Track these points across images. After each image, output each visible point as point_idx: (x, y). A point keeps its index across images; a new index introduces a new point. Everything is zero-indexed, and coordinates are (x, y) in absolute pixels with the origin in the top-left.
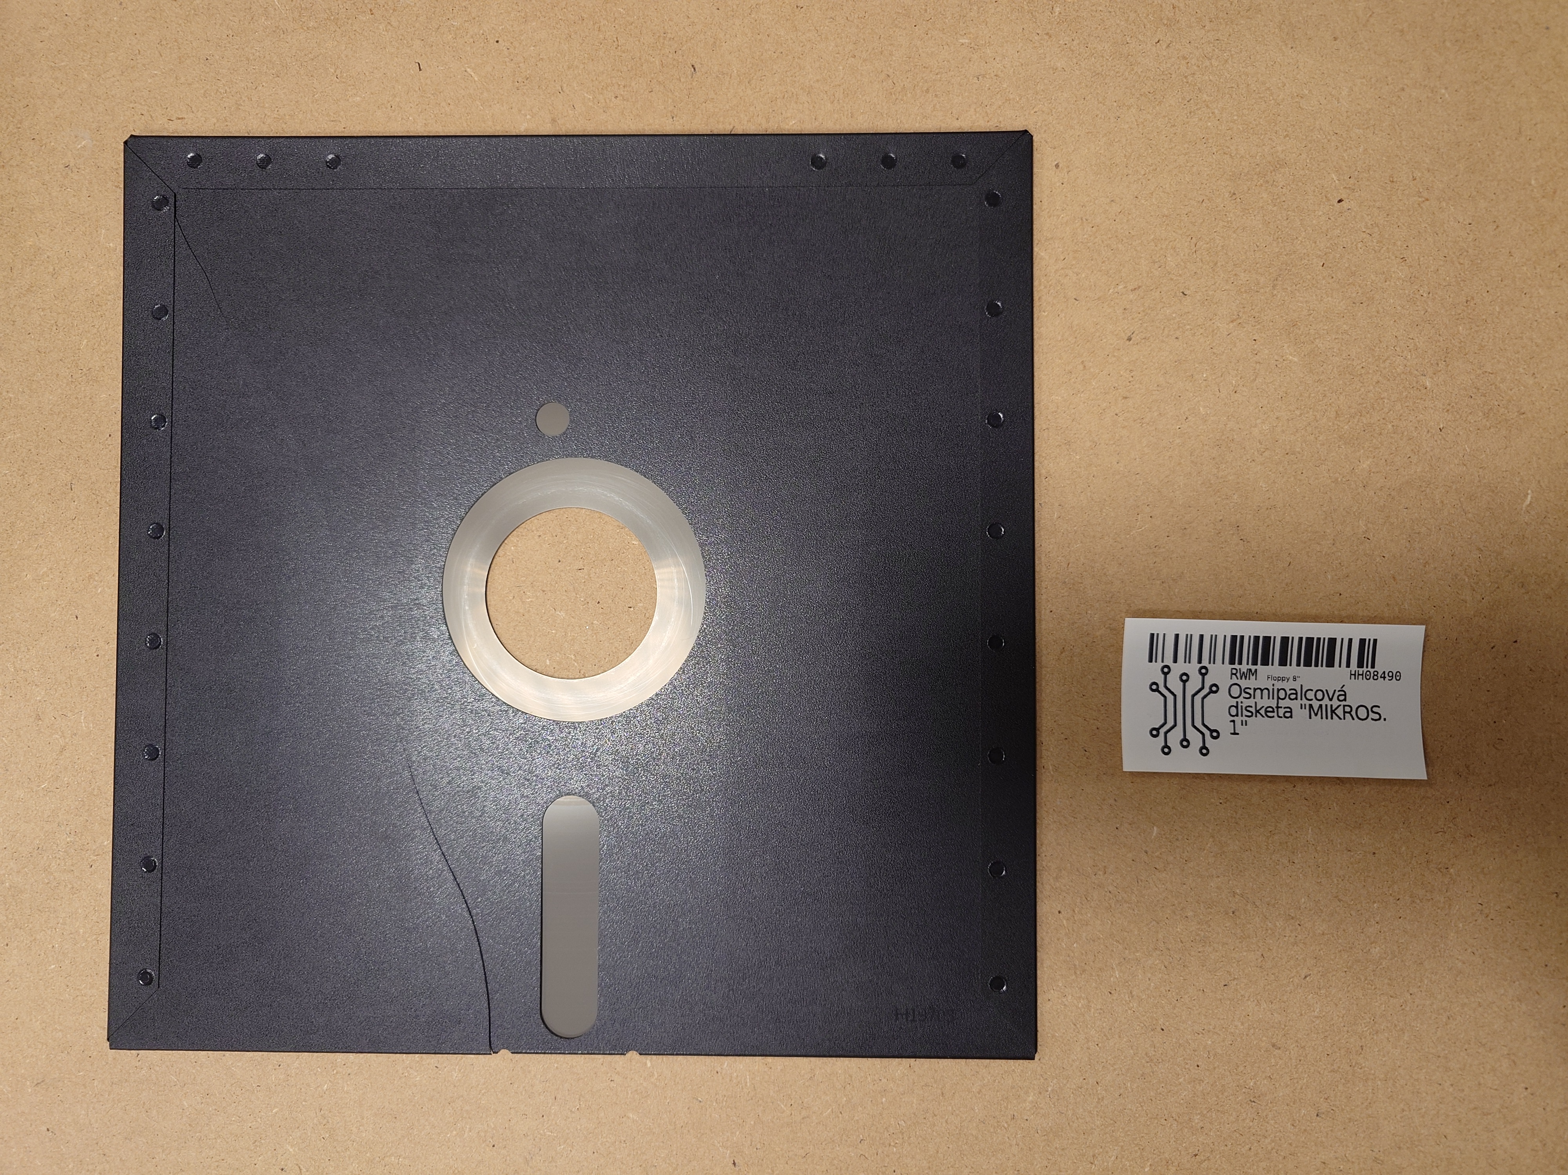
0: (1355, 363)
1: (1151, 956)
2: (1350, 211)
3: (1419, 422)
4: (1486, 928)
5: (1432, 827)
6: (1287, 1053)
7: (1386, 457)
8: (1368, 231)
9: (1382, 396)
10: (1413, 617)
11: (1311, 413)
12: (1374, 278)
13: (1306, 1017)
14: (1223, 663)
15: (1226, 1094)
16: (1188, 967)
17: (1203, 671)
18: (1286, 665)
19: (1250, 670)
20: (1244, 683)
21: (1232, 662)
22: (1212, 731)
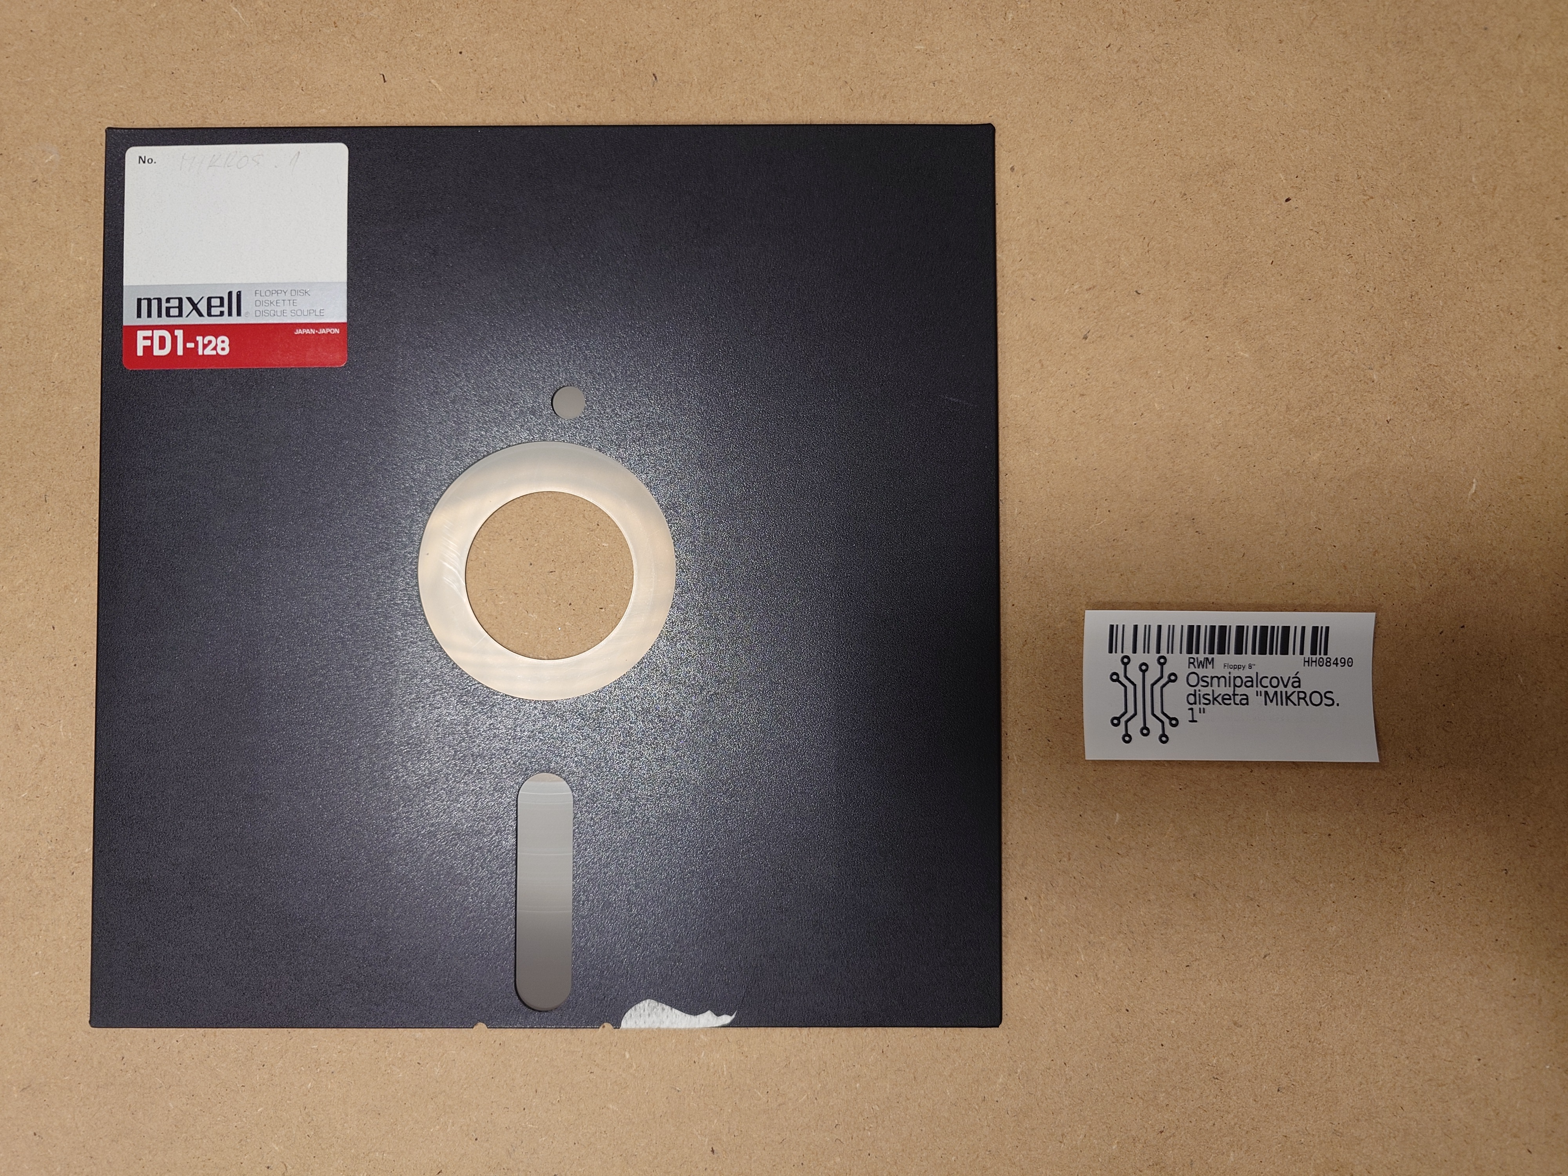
0: (1304, 358)
1: (1115, 939)
2: (1297, 210)
3: (1367, 414)
4: (1439, 906)
5: (1385, 809)
6: (1249, 1030)
7: (1336, 449)
8: (1315, 229)
9: (1331, 390)
10: (1363, 605)
11: (1262, 407)
12: (1321, 275)
13: (1266, 995)
14: (1181, 653)
15: (1190, 1072)
16: (1151, 950)
17: (1162, 661)
18: (1241, 653)
19: (1207, 659)
20: (1201, 672)
21: (1189, 651)
22: (1171, 719)
